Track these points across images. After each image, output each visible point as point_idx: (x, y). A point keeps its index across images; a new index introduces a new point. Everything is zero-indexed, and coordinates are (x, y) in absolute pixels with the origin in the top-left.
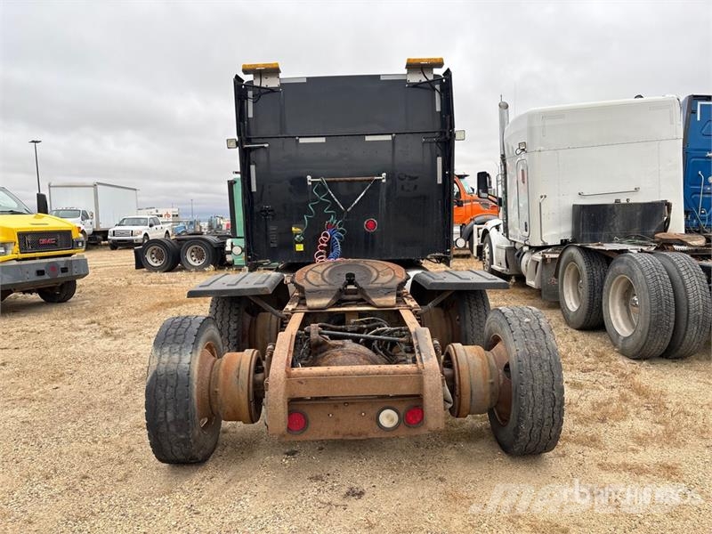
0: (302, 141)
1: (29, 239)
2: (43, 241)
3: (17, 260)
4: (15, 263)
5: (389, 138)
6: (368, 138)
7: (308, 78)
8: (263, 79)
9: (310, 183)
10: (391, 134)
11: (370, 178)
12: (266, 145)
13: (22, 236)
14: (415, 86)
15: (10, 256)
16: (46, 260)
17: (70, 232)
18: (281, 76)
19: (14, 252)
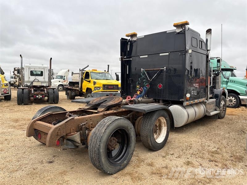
0: (141, 57)
1: (106, 86)
2: (110, 87)
3: (102, 92)
4: (101, 92)
5: (167, 54)
6: (161, 55)
7: (145, 36)
8: (133, 38)
9: (142, 71)
10: (168, 52)
11: (159, 69)
12: (131, 59)
13: (104, 85)
14: (178, 33)
15: (100, 90)
16: (110, 92)
17: (118, 85)
18: (137, 36)
19: (101, 89)
